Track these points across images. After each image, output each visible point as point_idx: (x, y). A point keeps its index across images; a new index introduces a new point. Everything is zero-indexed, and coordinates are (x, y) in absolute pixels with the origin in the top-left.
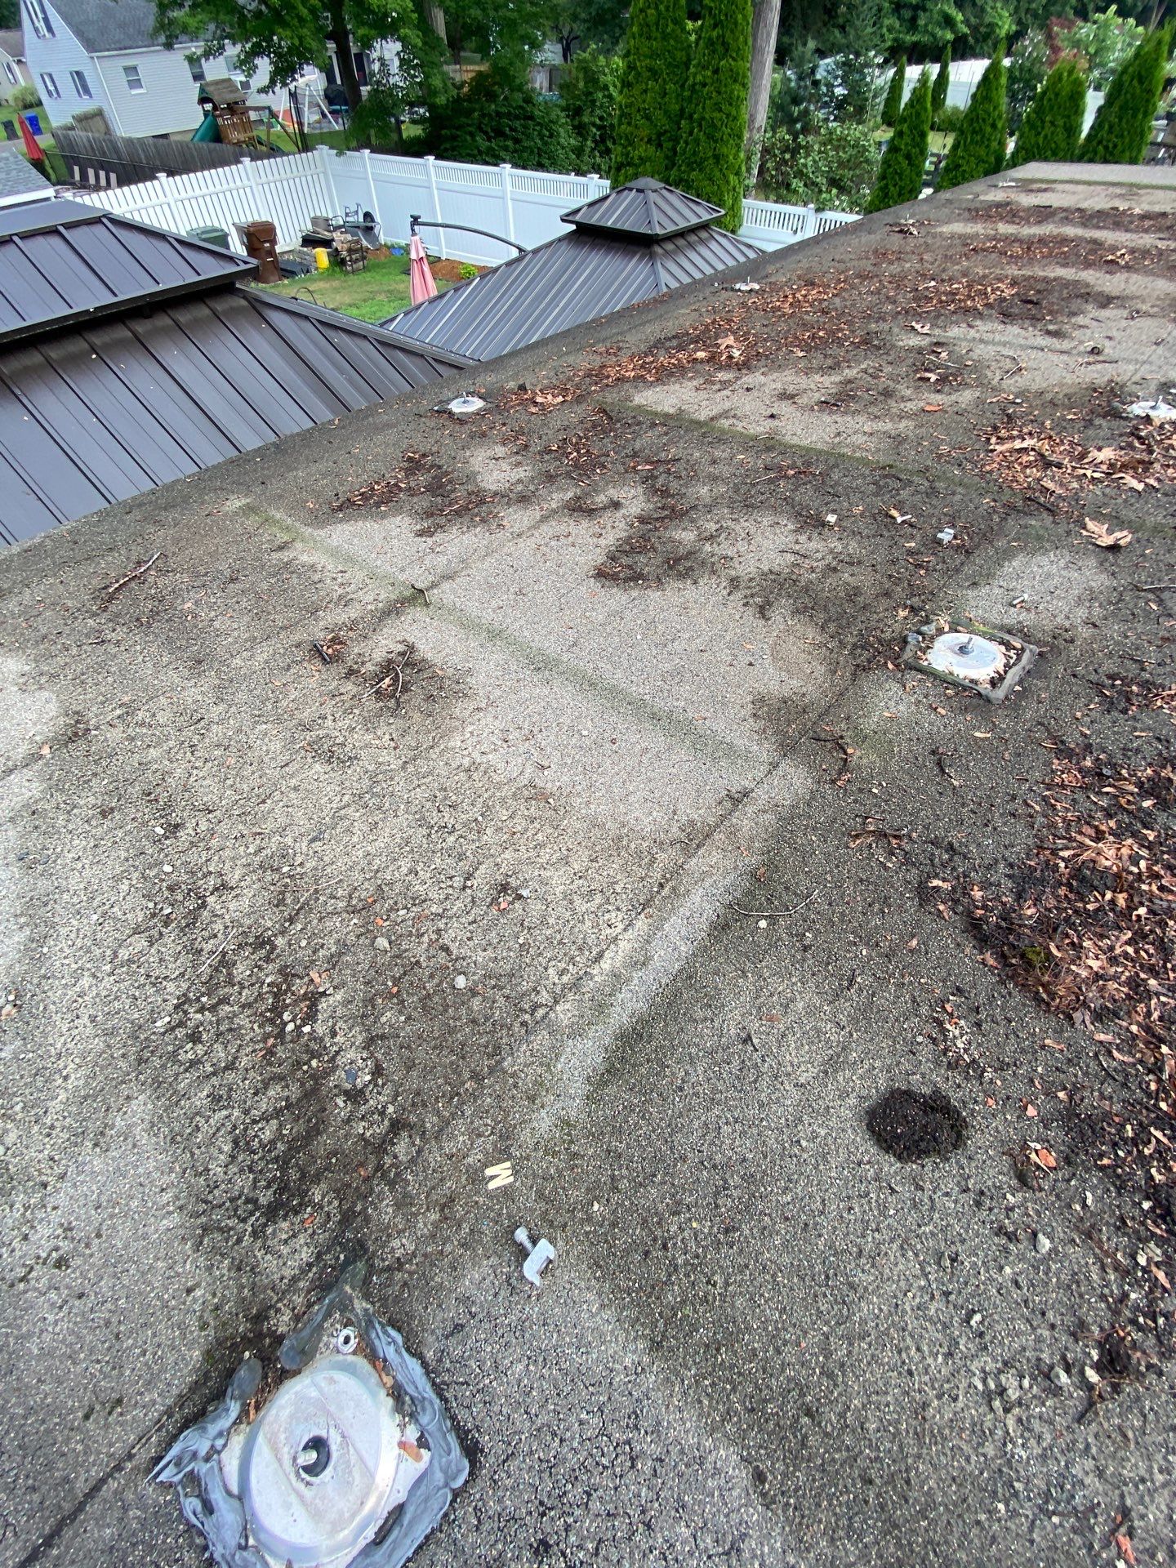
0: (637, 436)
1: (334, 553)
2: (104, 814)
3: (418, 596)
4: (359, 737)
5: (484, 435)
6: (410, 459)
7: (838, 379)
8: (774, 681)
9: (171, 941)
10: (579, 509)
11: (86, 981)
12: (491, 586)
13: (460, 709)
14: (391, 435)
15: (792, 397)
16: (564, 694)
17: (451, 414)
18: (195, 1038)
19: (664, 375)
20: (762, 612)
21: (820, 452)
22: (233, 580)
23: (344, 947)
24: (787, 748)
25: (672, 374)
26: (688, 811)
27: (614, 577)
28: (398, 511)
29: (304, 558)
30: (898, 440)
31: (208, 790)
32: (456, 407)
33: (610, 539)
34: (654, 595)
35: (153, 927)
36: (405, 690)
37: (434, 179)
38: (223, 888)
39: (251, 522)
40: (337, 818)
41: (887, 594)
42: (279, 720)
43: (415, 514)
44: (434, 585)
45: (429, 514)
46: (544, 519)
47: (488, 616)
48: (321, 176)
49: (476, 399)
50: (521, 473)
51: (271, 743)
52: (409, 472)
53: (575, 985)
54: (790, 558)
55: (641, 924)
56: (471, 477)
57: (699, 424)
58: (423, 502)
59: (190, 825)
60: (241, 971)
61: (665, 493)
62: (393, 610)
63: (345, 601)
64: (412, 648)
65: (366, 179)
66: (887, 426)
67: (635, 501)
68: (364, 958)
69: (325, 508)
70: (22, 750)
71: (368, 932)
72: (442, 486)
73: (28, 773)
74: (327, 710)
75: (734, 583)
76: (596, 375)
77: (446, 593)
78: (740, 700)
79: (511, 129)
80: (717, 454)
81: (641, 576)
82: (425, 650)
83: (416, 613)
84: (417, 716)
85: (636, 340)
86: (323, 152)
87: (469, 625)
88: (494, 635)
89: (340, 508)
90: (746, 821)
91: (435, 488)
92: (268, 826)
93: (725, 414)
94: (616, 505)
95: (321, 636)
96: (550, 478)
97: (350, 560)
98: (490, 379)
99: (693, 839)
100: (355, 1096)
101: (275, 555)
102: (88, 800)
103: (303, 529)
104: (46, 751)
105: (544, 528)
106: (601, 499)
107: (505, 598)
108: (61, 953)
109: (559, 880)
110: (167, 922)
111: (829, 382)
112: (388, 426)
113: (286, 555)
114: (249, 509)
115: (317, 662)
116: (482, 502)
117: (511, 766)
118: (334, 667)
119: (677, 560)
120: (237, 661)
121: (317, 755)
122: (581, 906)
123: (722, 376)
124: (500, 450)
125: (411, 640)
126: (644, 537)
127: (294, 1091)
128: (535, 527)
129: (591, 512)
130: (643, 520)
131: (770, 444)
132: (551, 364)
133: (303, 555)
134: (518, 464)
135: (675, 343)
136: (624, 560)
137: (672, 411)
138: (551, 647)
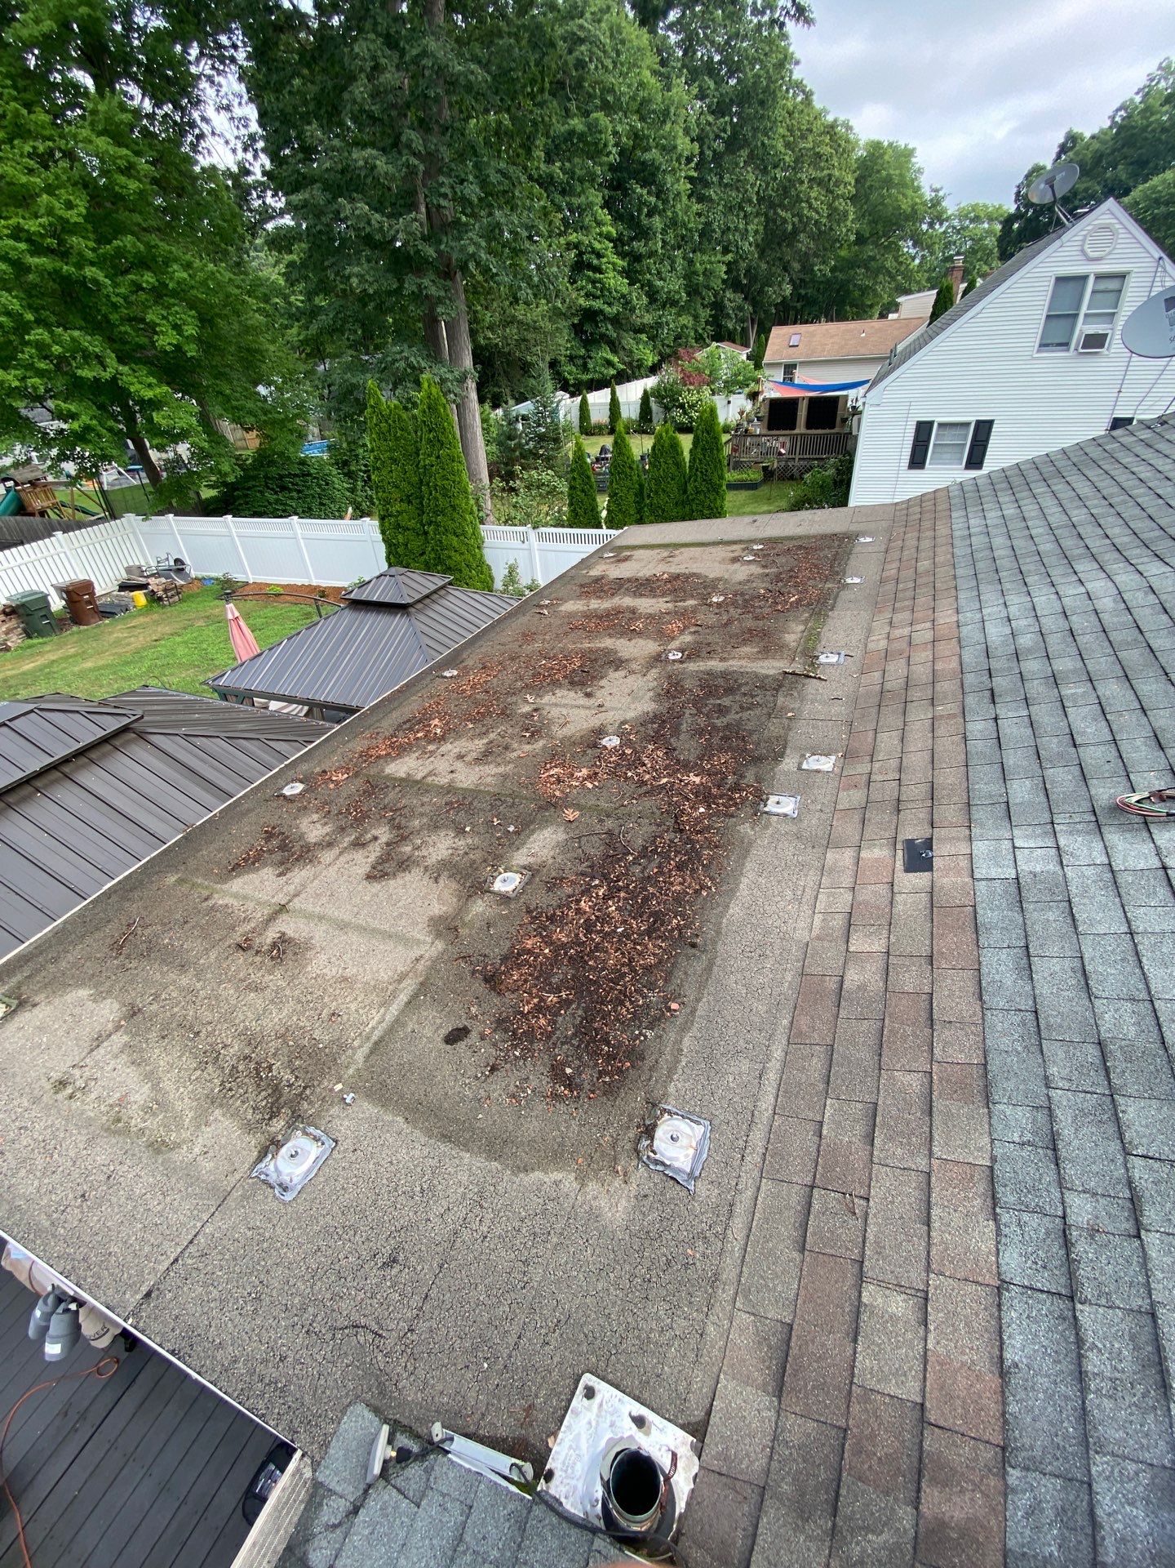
0: (386, 795)
1: (236, 896)
2: (163, 1038)
3: (282, 908)
4: (268, 978)
5: (305, 808)
6: (266, 832)
7: (485, 741)
8: (437, 909)
9: (210, 1068)
10: (358, 844)
11: (182, 1090)
12: (317, 895)
13: (309, 954)
14: (252, 817)
15: (463, 757)
16: (354, 937)
17: (285, 797)
18: (231, 1089)
19: (401, 750)
20: (436, 881)
21: (471, 790)
22: (186, 922)
23: (277, 1049)
24: (439, 935)
25: (405, 750)
26: (400, 969)
27: (375, 877)
28: (265, 865)
29: (221, 902)
30: (505, 776)
31: (208, 1016)
32: (287, 791)
33: (372, 858)
34: (392, 882)
35: (202, 1066)
36: (284, 953)
37: (234, 530)
38: (225, 1046)
39: (185, 888)
40: (265, 1010)
41: (485, 861)
42: (230, 981)
43: (273, 864)
44: (290, 901)
45: (282, 863)
46: (341, 853)
47: (318, 909)
48: (131, 536)
49: (298, 784)
50: (327, 829)
51: (229, 991)
52: (267, 840)
53: (360, 1034)
54: (450, 851)
55: (382, 1010)
56: (302, 837)
57: (417, 782)
58: (277, 857)
59: (204, 1030)
60: (241, 1068)
61: (399, 828)
62: (272, 918)
63: (247, 920)
64: (284, 934)
65: (173, 534)
66: (501, 770)
67: (384, 834)
68: (286, 1050)
69: (224, 871)
70: (110, 1026)
71: (285, 1042)
72: (286, 845)
73: (119, 1034)
74: (250, 971)
75: (426, 868)
76: (365, 755)
77: (296, 903)
78: (423, 921)
79: (293, 484)
80: (425, 799)
81: (387, 874)
82: (290, 933)
83: (284, 916)
84: (290, 962)
85: (387, 724)
86: (130, 518)
87: (309, 916)
88: (321, 918)
89: (233, 870)
90: (420, 967)
91: (283, 847)
92: (237, 1021)
93: (430, 774)
94: (376, 838)
95: (239, 940)
96: (342, 829)
97: (245, 898)
98: (305, 767)
99: (402, 977)
100: (290, 1086)
101: (205, 904)
102: (153, 1035)
103: (215, 886)
104: (123, 1023)
105: (341, 858)
106: (369, 836)
107: (324, 900)
108: (167, 1084)
109: (353, 1007)
110: (207, 1063)
111: (480, 744)
112: (249, 811)
113: (210, 903)
114: (181, 881)
115: (240, 951)
116: (309, 851)
117: (331, 972)
118: (249, 952)
119: (403, 863)
120: (202, 961)
121: (251, 990)
122: (361, 1011)
123: (431, 748)
124: (315, 817)
125: (283, 930)
126: (389, 854)
127: (270, 1091)
128: (337, 858)
129: (363, 845)
130: (388, 844)
131: (450, 789)
132: (339, 750)
133: (219, 900)
134: (326, 824)
135: (408, 725)
136: (379, 868)
137: (404, 776)
138: (347, 917)
